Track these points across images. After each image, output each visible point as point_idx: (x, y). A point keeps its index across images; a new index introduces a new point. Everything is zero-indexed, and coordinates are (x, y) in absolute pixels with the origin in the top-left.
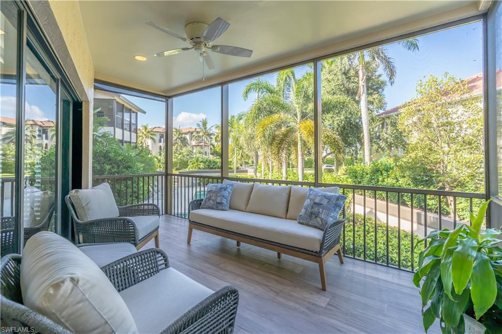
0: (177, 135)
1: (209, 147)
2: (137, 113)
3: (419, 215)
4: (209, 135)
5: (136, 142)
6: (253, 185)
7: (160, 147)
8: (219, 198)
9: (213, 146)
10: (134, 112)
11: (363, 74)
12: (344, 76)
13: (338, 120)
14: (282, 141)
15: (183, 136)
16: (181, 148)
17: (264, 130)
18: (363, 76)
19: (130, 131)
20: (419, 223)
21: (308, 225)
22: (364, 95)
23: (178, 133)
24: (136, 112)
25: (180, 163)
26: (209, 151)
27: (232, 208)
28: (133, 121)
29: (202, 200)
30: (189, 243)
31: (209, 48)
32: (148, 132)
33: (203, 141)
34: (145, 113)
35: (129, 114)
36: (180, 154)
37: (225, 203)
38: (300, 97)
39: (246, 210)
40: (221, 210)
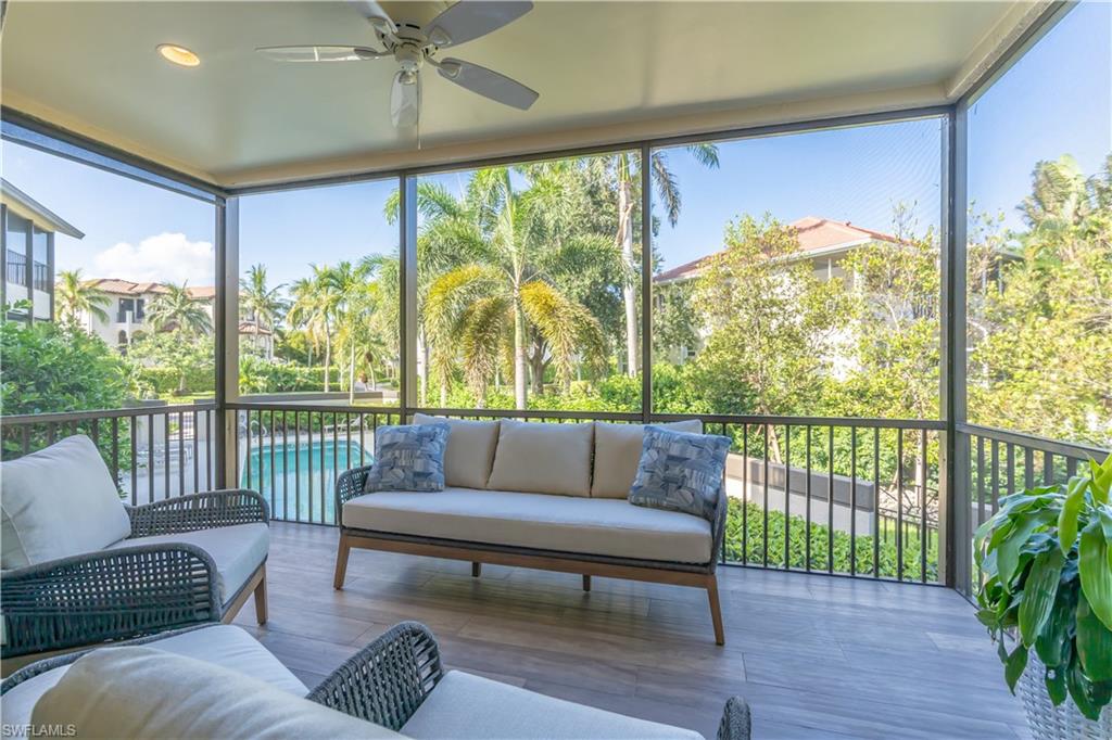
0: (178, 305)
1: (271, 338)
2: (50, 236)
3: (755, 466)
4: (272, 307)
5: (48, 316)
6: (499, 424)
7: (122, 334)
8: (419, 461)
9: (282, 335)
10: (39, 230)
11: (627, 199)
12: (589, 199)
13: (579, 286)
14: (484, 326)
15: (197, 306)
16: (190, 340)
17: (447, 298)
18: (627, 203)
19: (29, 284)
20: (755, 482)
21: (658, 506)
22: (628, 241)
23: (180, 298)
24: (50, 229)
25: (187, 377)
26: (270, 347)
27: (453, 484)
28: (39, 257)
29: (369, 468)
30: (339, 586)
31: (433, 63)
32: (81, 292)
33: (256, 322)
34: (80, 235)
35: (24, 235)
36: (188, 353)
37: (436, 471)
38: (523, 230)
39: (489, 486)
40: (425, 491)
